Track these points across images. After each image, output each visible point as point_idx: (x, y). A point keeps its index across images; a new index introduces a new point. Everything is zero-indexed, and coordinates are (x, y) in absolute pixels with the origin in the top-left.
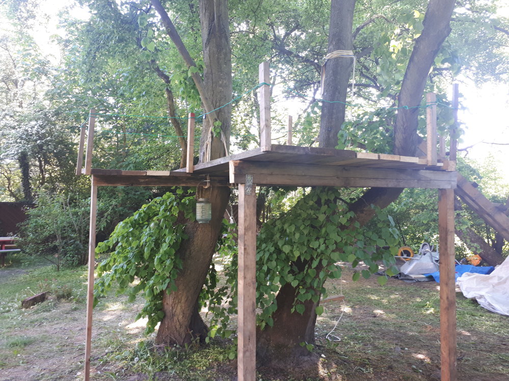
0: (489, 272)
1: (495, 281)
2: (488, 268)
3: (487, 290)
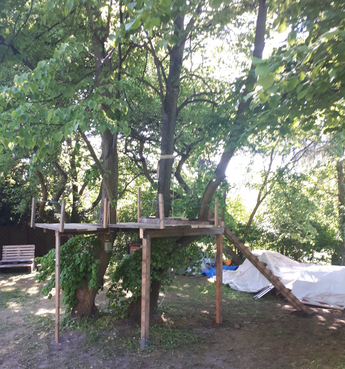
0: (235, 269)
1: (238, 274)
2: (235, 266)
3: (234, 279)
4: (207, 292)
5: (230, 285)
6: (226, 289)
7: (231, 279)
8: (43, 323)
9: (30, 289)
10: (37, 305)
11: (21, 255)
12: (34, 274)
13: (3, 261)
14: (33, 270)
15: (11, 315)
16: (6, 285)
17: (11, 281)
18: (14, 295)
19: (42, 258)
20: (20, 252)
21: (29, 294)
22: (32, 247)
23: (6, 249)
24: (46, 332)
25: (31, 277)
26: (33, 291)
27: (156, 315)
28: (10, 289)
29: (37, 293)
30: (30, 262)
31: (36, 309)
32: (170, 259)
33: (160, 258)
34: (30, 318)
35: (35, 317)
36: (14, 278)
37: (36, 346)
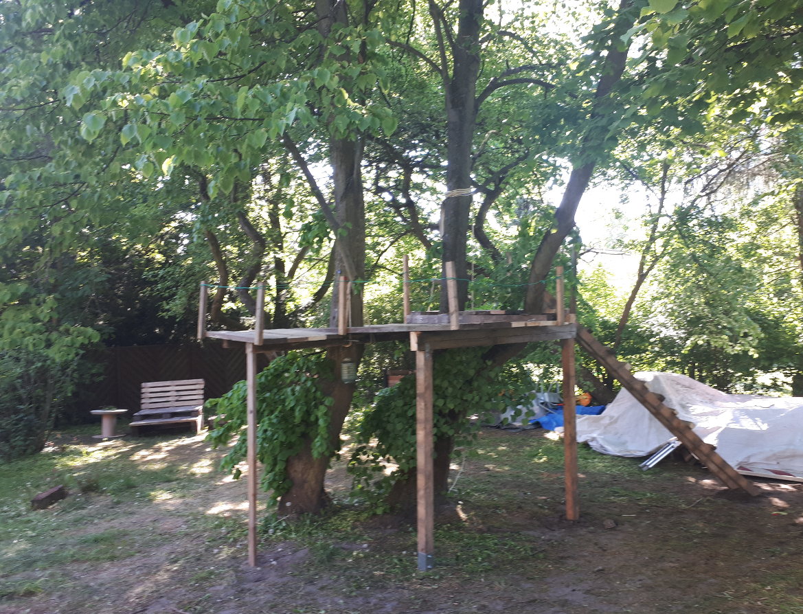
0: (600, 412)
1: (606, 421)
2: (599, 408)
3: (599, 432)
4: (544, 459)
5: (590, 443)
6: (584, 451)
7: (592, 432)
8: (224, 530)
9: (195, 465)
10: (211, 496)
11: (177, 401)
12: (202, 435)
13: (142, 412)
14: (202, 429)
15: (161, 516)
16: (149, 458)
17: (158, 450)
18: (166, 478)
19: (220, 400)
20: (176, 394)
21: (193, 474)
22: (199, 384)
23: (148, 388)
24: (231, 546)
25: (198, 442)
26: (202, 467)
27: (446, 507)
28: (157, 467)
29: (210, 473)
30: (196, 413)
31: (208, 503)
32: (471, 392)
33: (450, 390)
34: (197, 520)
35: (206, 518)
36: (163, 444)
37: (211, 573)
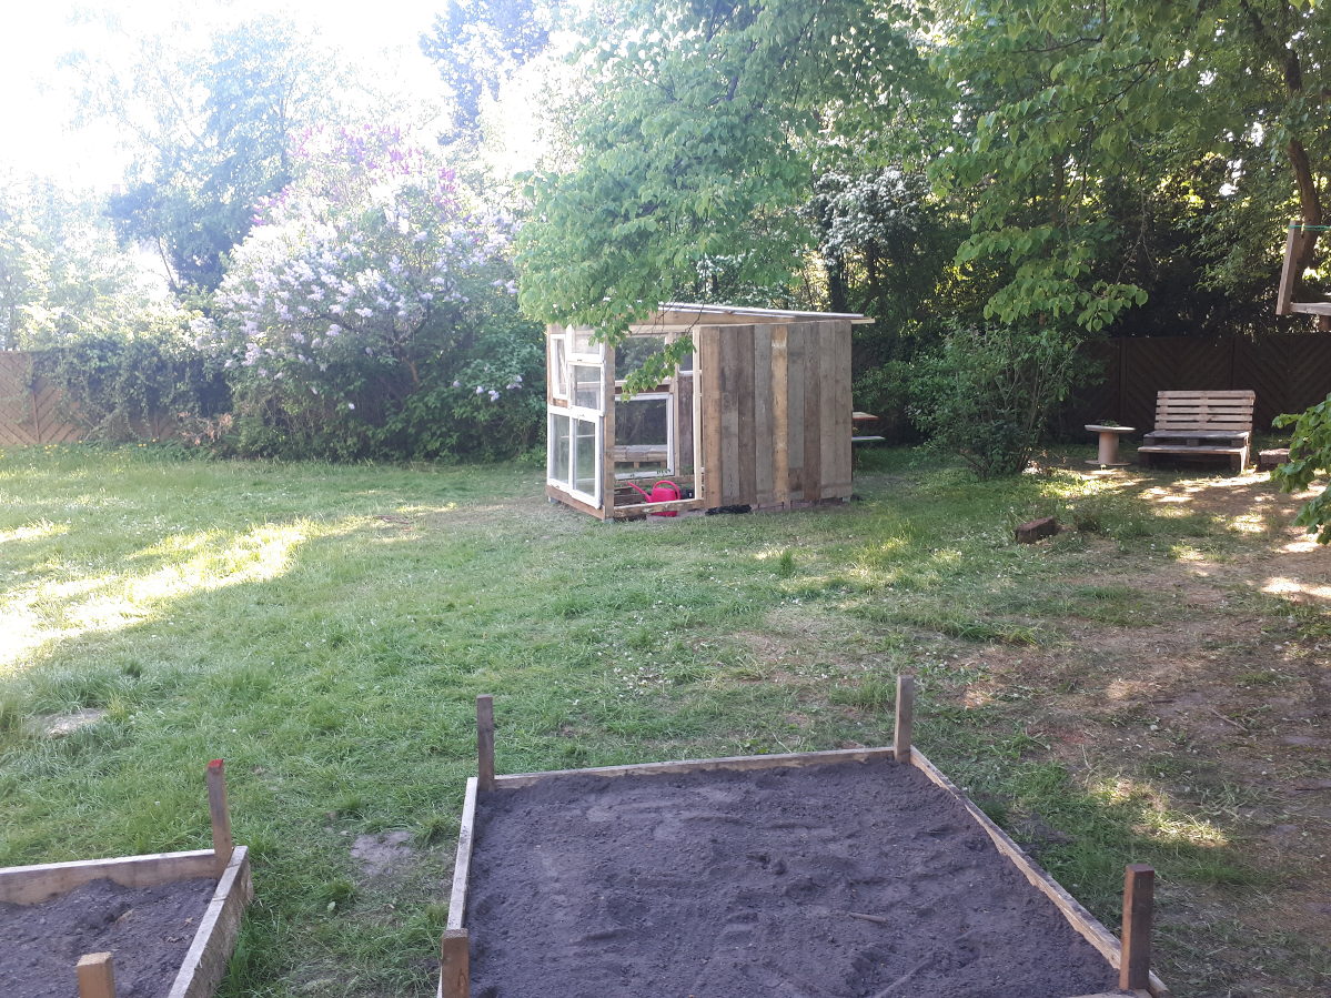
8: (1291, 619)
9: (1238, 518)
10: (1266, 567)
11: (1209, 421)
12: (1249, 477)
13: (1156, 434)
14: (1247, 467)
15: (1187, 581)
16: (1166, 499)
17: (1180, 490)
18: (1195, 529)
19: (1301, 418)
20: (1208, 410)
21: (1234, 531)
22: (1247, 398)
23: (1167, 399)
24: (1303, 645)
25: (1242, 487)
26: (1249, 523)
28: (1179, 513)
29: (1264, 533)
30: (1240, 443)
31: (1261, 576)
34: (1245, 597)
35: (1262, 598)
37: (1272, 677)
